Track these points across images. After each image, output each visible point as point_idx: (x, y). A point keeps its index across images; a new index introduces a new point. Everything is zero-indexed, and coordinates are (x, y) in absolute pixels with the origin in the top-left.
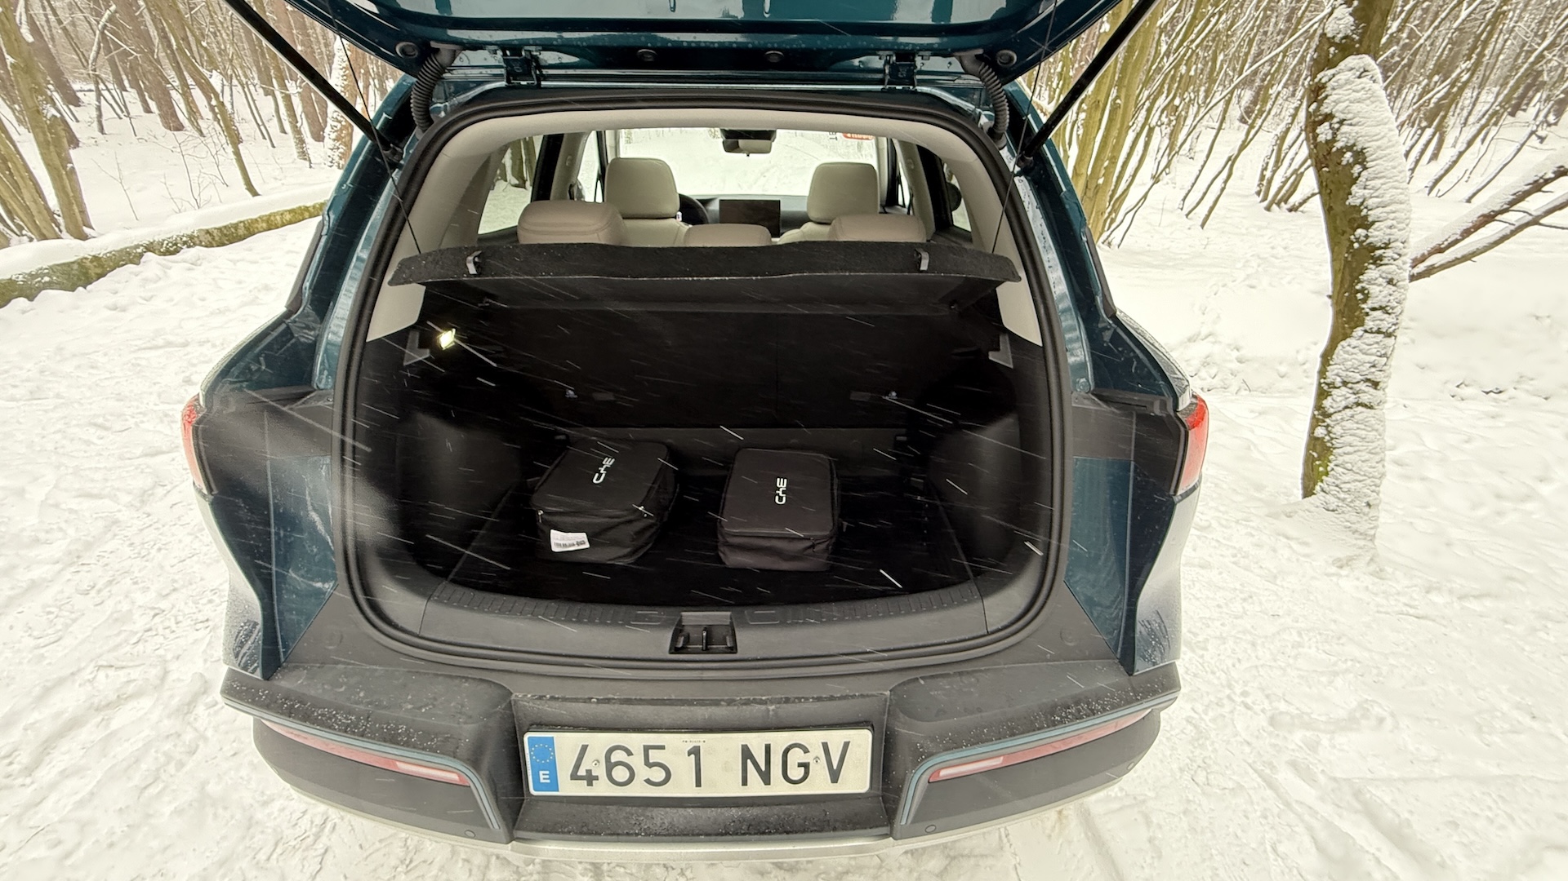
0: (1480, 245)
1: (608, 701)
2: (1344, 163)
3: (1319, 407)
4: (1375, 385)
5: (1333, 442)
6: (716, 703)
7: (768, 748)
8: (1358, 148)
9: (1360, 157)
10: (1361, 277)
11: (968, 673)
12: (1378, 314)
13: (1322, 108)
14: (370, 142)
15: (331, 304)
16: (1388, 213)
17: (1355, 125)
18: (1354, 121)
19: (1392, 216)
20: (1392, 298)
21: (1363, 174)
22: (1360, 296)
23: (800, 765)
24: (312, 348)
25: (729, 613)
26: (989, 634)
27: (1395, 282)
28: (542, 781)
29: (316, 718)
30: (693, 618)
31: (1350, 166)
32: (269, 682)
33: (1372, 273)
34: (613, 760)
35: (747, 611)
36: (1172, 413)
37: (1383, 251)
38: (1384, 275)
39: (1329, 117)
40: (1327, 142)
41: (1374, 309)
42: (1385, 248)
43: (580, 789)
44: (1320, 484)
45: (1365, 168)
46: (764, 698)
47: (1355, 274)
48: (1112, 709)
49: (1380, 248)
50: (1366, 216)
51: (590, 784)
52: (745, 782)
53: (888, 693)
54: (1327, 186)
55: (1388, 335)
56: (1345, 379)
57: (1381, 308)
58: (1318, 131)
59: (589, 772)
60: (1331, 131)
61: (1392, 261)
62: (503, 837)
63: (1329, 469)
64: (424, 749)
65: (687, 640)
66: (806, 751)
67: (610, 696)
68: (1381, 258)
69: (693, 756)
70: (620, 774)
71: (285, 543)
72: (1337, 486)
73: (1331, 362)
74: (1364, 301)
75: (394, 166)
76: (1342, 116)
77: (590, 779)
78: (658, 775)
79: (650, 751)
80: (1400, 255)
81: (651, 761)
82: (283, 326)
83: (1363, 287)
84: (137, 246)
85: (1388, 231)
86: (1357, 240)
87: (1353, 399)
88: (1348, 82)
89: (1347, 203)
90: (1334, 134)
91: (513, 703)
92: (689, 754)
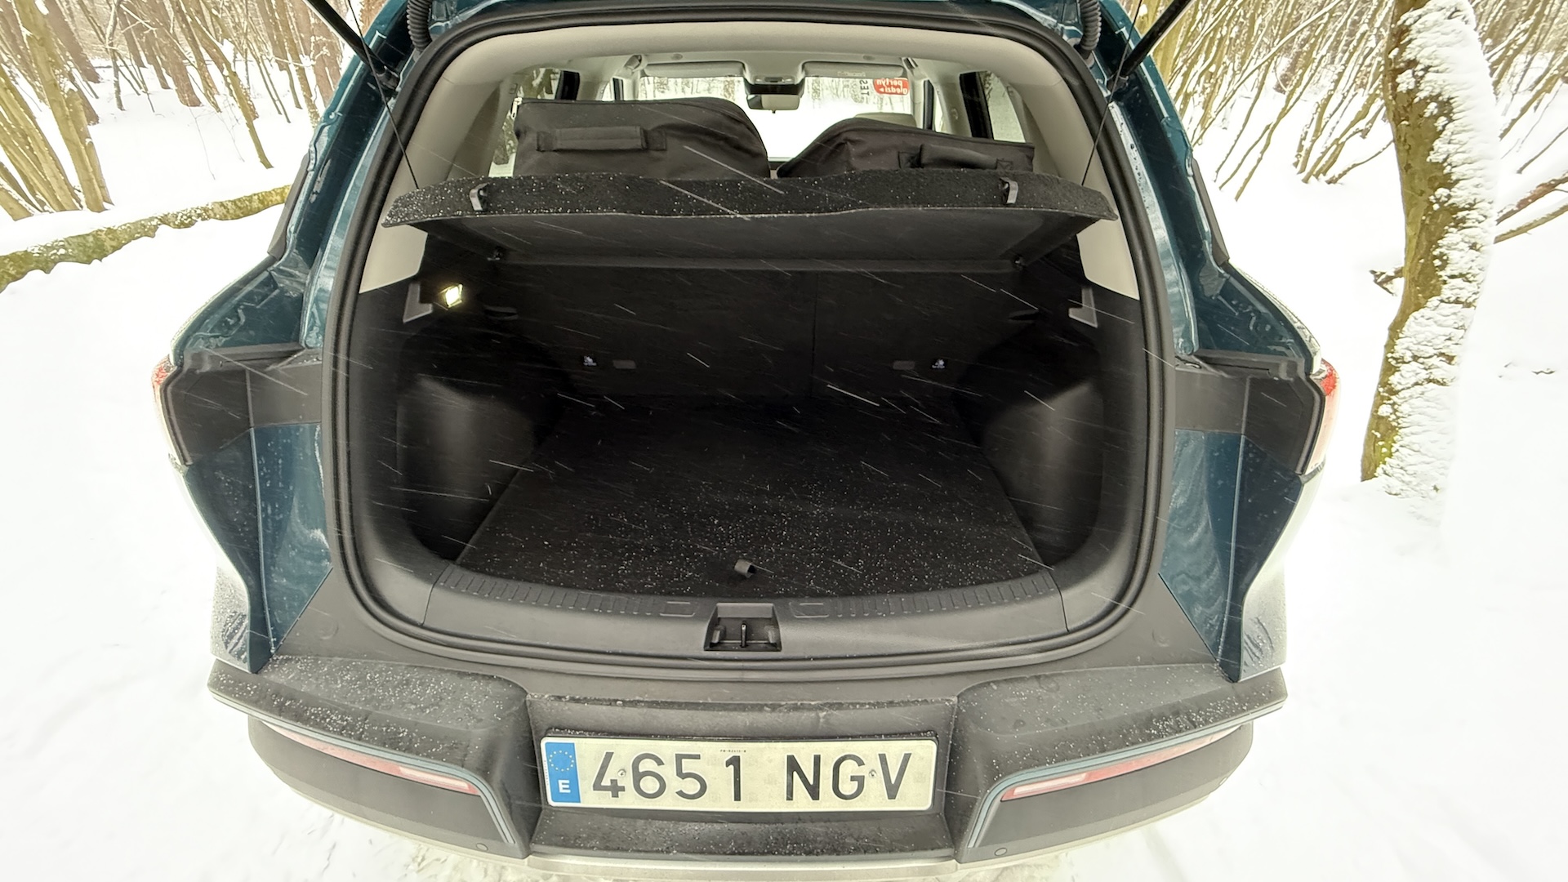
0: (1538, 217)
1: (635, 703)
2: (1427, 115)
3: (1384, 383)
4: (1450, 359)
5: (1399, 421)
6: (760, 708)
7: (817, 759)
8: (1444, 97)
9: (1446, 108)
10: (1439, 242)
11: (1046, 676)
12: (1458, 282)
13: (1404, 54)
14: (362, 63)
15: (319, 253)
16: (1475, 170)
17: (1441, 72)
18: (1440, 68)
19: (1479, 173)
20: (1473, 264)
21: (1448, 127)
22: (1437, 262)
23: (853, 778)
24: (299, 304)
25: (771, 605)
26: (1069, 632)
27: (1478, 246)
28: (561, 791)
29: (309, 718)
30: (729, 608)
31: (1435, 117)
32: (258, 676)
33: (1453, 237)
34: (642, 769)
35: (791, 603)
36: (1303, 376)
37: (1467, 212)
38: (1467, 239)
39: (1412, 63)
40: (1409, 91)
41: (1452, 277)
42: (1469, 209)
43: (605, 801)
44: (1382, 466)
45: (1451, 120)
46: (813, 703)
47: (1434, 238)
48: (1215, 720)
49: (1464, 209)
50: (1449, 174)
51: (615, 795)
52: (790, 796)
53: (955, 699)
54: (1405, 141)
55: (1468, 305)
56: (1416, 354)
57: (1461, 275)
58: (1398, 80)
59: (614, 782)
60: (1414, 80)
61: (1476, 224)
62: (520, 854)
63: (1393, 450)
64: (428, 756)
65: (723, 636)
66: (860, 763)
67: (637, 698)
68: (1463, 220)
69: (732, 767)
70: (651, 785)
71: (273, 520)
72: (1402, 468)
73: (1401, 335)
74: (1442, 268)
75: (390, 93)
76: (1428, 62)
77: (616, 789)
78: (692, 787)
79: (683, 760)
80: (1485, 217)
81: (684, 772)
82: (266, 274)
83: (1441, 253)
84: (151, 219)
85: (1475, 190)
86: (1438, 200)
87: (1424, 375)
88: (1436, 24)
89: (1428, 160)
90: (1418, 83)
91: (528, 704)
92: (728, 764)
